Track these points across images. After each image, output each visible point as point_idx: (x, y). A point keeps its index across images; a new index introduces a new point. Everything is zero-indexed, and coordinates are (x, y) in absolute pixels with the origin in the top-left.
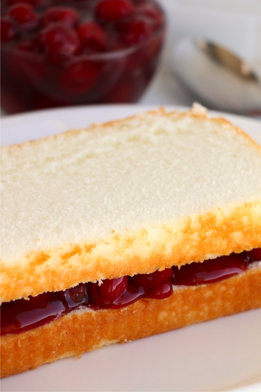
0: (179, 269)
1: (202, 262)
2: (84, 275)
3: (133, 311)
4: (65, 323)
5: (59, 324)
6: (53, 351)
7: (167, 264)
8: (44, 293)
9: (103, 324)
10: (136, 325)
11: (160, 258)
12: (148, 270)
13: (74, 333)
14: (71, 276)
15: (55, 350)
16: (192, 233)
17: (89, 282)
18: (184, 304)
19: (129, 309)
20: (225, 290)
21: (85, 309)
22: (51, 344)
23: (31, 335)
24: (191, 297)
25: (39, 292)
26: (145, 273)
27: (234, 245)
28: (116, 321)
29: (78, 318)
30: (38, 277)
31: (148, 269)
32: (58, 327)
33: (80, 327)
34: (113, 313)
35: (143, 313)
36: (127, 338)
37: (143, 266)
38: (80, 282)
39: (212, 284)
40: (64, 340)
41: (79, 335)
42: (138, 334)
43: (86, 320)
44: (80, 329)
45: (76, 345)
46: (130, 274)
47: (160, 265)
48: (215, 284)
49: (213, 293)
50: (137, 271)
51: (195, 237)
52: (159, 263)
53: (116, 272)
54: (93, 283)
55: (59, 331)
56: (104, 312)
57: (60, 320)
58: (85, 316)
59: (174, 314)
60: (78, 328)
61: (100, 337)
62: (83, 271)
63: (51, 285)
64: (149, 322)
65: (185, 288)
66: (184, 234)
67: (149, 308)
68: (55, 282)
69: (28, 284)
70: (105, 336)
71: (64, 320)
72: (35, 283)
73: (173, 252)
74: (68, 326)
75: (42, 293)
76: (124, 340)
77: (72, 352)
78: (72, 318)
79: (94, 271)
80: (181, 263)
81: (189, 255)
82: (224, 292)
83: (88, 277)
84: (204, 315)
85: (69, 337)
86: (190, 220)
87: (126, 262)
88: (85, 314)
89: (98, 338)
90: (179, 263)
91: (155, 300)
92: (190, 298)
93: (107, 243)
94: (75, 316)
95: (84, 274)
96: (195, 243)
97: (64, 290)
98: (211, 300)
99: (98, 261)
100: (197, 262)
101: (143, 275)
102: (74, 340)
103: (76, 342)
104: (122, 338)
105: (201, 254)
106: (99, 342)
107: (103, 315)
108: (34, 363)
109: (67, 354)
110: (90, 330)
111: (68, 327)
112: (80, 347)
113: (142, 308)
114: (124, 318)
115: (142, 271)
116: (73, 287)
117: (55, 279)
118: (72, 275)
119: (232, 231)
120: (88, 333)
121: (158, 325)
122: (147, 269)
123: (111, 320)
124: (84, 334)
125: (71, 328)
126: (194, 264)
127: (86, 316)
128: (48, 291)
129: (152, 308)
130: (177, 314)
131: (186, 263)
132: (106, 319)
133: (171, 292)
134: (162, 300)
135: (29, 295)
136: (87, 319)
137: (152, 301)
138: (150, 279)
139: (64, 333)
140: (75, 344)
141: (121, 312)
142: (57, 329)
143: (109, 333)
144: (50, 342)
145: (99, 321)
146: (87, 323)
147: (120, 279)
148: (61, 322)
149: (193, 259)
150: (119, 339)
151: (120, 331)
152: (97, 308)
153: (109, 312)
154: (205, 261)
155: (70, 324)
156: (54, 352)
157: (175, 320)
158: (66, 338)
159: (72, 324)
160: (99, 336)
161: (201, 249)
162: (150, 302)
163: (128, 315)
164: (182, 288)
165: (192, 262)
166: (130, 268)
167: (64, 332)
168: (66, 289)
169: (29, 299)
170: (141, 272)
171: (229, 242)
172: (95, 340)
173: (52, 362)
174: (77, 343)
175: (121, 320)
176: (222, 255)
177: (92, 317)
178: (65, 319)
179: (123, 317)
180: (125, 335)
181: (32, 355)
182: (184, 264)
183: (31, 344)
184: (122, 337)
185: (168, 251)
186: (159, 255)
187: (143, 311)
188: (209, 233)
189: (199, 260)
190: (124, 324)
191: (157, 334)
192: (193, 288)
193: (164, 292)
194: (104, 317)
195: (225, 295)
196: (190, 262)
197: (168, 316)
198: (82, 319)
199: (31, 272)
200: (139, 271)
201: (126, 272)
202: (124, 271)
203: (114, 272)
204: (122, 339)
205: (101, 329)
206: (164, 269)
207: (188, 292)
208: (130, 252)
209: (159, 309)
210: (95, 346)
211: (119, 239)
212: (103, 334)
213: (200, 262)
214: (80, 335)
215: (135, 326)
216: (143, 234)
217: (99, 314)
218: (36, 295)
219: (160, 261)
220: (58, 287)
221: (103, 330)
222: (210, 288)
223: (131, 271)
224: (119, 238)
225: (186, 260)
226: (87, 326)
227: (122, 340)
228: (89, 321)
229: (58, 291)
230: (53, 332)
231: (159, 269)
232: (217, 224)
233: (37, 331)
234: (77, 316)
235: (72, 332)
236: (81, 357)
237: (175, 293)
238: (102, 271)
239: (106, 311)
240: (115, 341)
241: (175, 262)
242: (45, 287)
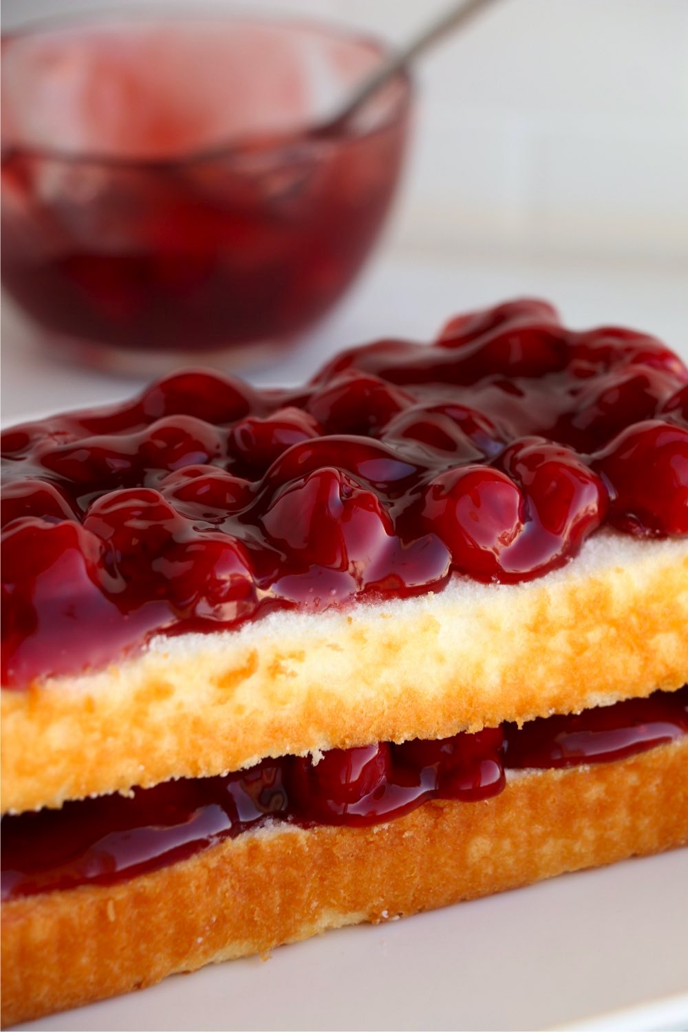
0: (520, 728)
1: (579, 713)
2: (276, 734)
3: (403, 832)
4: (228, 860)
5: (213, 862)
6: (198, 937)
7: (489, 716)
8: (172, 779)
9: (326, 866)
10: (410, 874)
11: (469, 697)
12: (440, 730)
13: (252, 889)
14: (241, 737)
15: (202, 934)
16: (551, 632)
17: (287, 755)
18: (534, 819)
19: (392, 826)
20: (638, 783)
21: (279, 826)
22: (193, 916)
23: (142, 890)
24: (552, 800)
25: (158, 776)
26: (432, 737)
27: (661, 669)
28: (360, 861)
29: (263, 846)
30: (157, 733)
31: (441, 725)
32: (209, 871)
33: (268, 873)
34: (353, 835)
35: (428, 840)
36: (387, 907)
37: (428, 717)
38: (266, 755)
39: (603, 765)
40: (227, 908)
41: (266, 893)
42: (415, 898)
43: (284, 853)
44: (267, 879)
45: (256, 921)
46: (393, 736)
47: (470, 718)
48: (611, 764)
49: (607, 792)
50: (412, 732)
51: (559, 643)
52: (467, 711)
53: (358, 729)
54: (299, 758)
55: (212, 883)
56: (331, 833)
57: (215, 850)
58: (281, 842)
59: (507, 844)
60: (261, 876)
61: (318, 903)
62: (272, 723)
63: (190, 758)
64: (445, 864)
65: (536, 775)
66: (532, 634)
67: (444, 825)
68: (200, 750)
69: (130, 752)
70: (333, 901)
71: (225, 853)
72: (148, 749)
73: (504, 682)
74: (238, 868)
75: (167, 779)
76: (380, 912)
77: (246, 943)
78: (246, 848)
79: (300, 724)
80: (524, 715)
81: (546, 694)
82: (635, 790)
83: (285, 740)
84: (583, 851)
85: (239, 899)
86: (545, 598)
87: (383, 703)
88: (280, 837)
89: (315, 904)
90: (520, 714)
92: (548, 802)
93: (335, 647)
94: (254, 842)
95: (276, 731)
96: (558, 661)
97: (224, 774)
98: (603, 809)
99: (311, 698)
100: (566, 713)
101: (426, 742)
102: (252, 906)
103: (256, 913)
104: (374, 907)
105: (576, 692)
106: (316, 917)
107: (326, 841)
108: (148, 968)
109: (235, 948)
110: (292, 883)
111: (236, 871)
112: (269, 928)
113: (426, 825)
114: (381, 851)
115: (424, 730)
116: (247, 767)
117: (201, 742)
118: (245, 733)
119: (654, 630)
120: (287, 890)
121: (467, 875)
122: (436, 725)
123: (348, 855)
124: (276, 892)
125: (243, 876)
126: (557, 717)
127: (284, 842)
128: (183, 775)
129: (451, 825)
130: (515, 845)
131: (537, 715)
132: (334, 852)
133: (501, 782)
134: (477, 805)
135: (133, 782)
136: (286, 849)
137: (451, 807)
138: (446, 748)
139: (225, 887)
140: (256, 919)
141: (373, 835)
142: (209, 877)
143: (342, 891)
144: (190, 911)
145: (316, 856)
146: (285, 862)
147: (366, 749)
148: (219, 857)
149: (555, 706)
150: (367, 909)
151: (371, 888)
152: (310, 824)
153: (343, 835)
154: (586, 712)
155: (242, 863)
156: (200, 940)
157: (510, 861)
158: (231, 903)
159: (246, 866)
160: (316, 899)
161: (576, 677)
162: (446, 810)
163: (392, 845)
164: (529, 773)
165: (552, 712)
166: (395, 720)
167: (225, 885)
168: (228, 770)
169: (132, 794)
170: (422, 732)
171: (646, 659)
172: (305, 912)
173: (197, 970)
174: (259, 916)
175: (372, 858)
176: (630, 696)
177: (298, 845)
178: (229, 850)
179: (378, 848)
180: (382, 900)
181: (143, 947)
182: (531, 717)
183: (140, 916)
184: (376, 903)
185: (491, 681)
186: (467, 690)
187: (430, 835)
188: (594, 636)
189: (571, 709)
190: (379, 869)
191: (464, 900)
192: (557, 774)
193: (484, 783)
194: (328, 847)
195: (637, 799)
196: (547, 711)
197: (492, 851)
198: (272, 851)
199: (138, 718)
200: (415, 732)
201: (382, 733)
202: (379, 727)
203: (353, 728)
204: (375, 911)
205: (322, 879)
206: (481, 729)
207: (544, 786)
208: (391, 678)
209: (470, 828)
210: (305, 929)
211: (365, 641)
212: (326, 896)
213: (574, 713)
214: (268, 894)
215: (408, 876)
216: (425, 630)
217: (316, 838)
218: (152, 785)
219: (471, 707)
220: (209, 765)
221: (326, 883)
222: (600, 777)
223: (397, 728)
224: (366, 636)
225: (537, 706)
226: (286, 869)
227: (374, 914)
228: (290, 858)
229: (208, 775)
230: (197, 884)
231: (470, 727)
232: (616, 611)
233: (158, 879)
234: (259, 843)
235: (246, 887)
236: (271, 957)
237: (511, 785)
238: (319, 723)
239: (331, 831)
240: (356, 917)
241: (509, 712)
242: (174, 761)
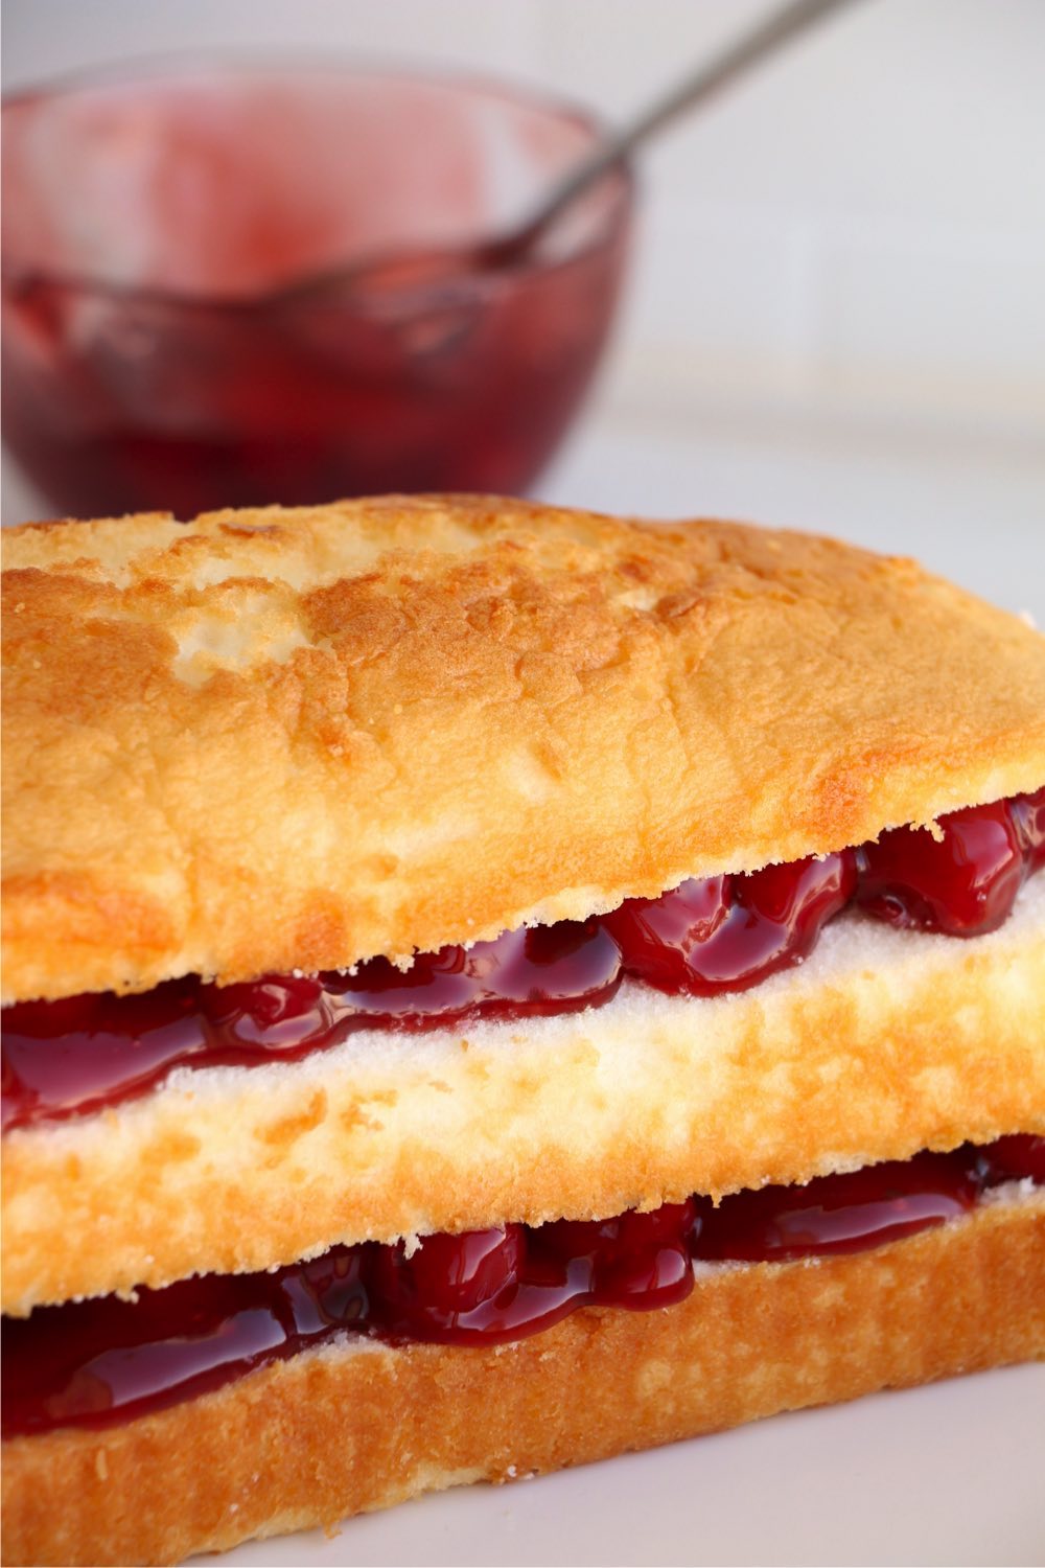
0: (716, 1205)
1: (805, 1183)
2: (352, 1211)
3: (539, 1354)
4: (278, 1392)
5: (256, 1395)
6: (231, 1503)
7: (671, 1187)
8: (196, 1276)
9: (424, 1402)
10: (550, 1413)
11: (641, 1160)
12: (598, 1207)
13: (312, 1435)
14: (299, 1214)
15: (238, 1499)
16: (764, 1065)
17: (369, 1243)
18: (736, 1335)
19: (524, 1345)
20: (893, 1284)
21: (357, 1342)
22: (225, 1473)
23: (148, 1435)
24: (763, 1307)
25: (174, 1272)
26: (585, 1218)
27: (929, 1120)
28: (476, 1393)
29: (331, 1372)
30: (173, 1209)
31: (598, 1201)
32: (250, 1408)
33: (338, 1411)
34: (465, 1358)
35: (578, 1365)
36: (515, 1461)
37: (579, 1188)
38: (336, 1241)
39: (841, 1258)
40: (275, 1461)
41: (334, 1441)
42: (558, 1449)
43: (362, 1382)
44: (336, 1419)
45: (319, 1481)
46: (527, 1216)
47: (643, 1190)
48: (853, 1256)
49: (847, 1296)
50: (556, 1209)
51: (777, 1081)
52: (638, 1180)
53: (474, 1205)
54: (385, 1246)
55: (254, 1424)
56: (431, 1354)
57: (260, 1378)
58: (358, 1366)
59: (695, 1371)
60: (327, 1415)
61: (412, 1455)
62: (346, 1195)
63: (223, 1246)
64: (603, 1400)
65: (741, 1271)
66: (736, 1068)
67: (602, 1343)
68: (239, 1233)
69: (132, 1236)
70: (434, 1452)
71: (273, 1381)
72: (160, 1233)
73: (694, 1137)
74: (292, 1404)
75: (188, 1275)
76: (505, 1468)
77: (303, 1512)
78: (305, 1374)
79: (389, 1198)
80: (723, 1186)
81: (756, 1155)
82: (889, 1293)
83: (365, 1219)
84: (810, 1380)
85: (293, 1449)
86: (757, 1014)
87: (513, 1167)
88: (356, 1359)
89: (407, 1456)
90: (717, 1184)
91: (625, 1312)
92: (759, 1310)
93: (440, 1086)
94: (318, 1366)
95: (352, 1207)
96: (776, 1107)
97: (274, 1270)
98: (840, 1320)
99: (404, 1159)
100: (787, 1183)
101: (576, 1224)
102: (312, 1460)
103: (318, 1469)
104: (495, 1461)
105: (802, 1153)
106: (408, 1475)
107: (425, 1365)
108: (156, 1547)
109: (287, 1519)
110: (373, 1426)
111: (290, 1407)
112: (337, 1491)
113: (575, 1343)
114: (507, 1380)
115: (574, 1207)
116: (308, 1259)
117: (238, 1222)
118: (305, 1209)
119: (919, 1063)
120: (365, 1436)
121: (636, 1415)
122: (592, 1200)
123: (457, 1386)
124: (350, 1439)
125: (300, 1415)
126: (772, 1190)
127: (362, 1366)
128: (211, 1270)
129: (612, 1344)
130: (708, 1372)
131: (743, 1186)
132: (437, 1381)
133: (688, 1282)
134: (652, 1315)
135: (136, 1280)
136: (364, 1377)
137: (613, 1317)
138: (607, 1232)
139: (273, 1431)
140: (318, 1478)
141: (494, 1357)
142: (249, 1416)
143: (448, 1438)
144: (220, 1466)
145: (409, 1388)
146: (363, 1395)
147: (485, 1234)
148: (265, 1388)
149: (770, 1173)
150: (486, 1463)
151: (491, 1433)
152: (401, 1341)
153: (449, 1357)
154: (817, 1181)
155: (298, 1397)
156: (234, 1508)
157: (700, 1395)
158: (282, 1454)
159: (304, 1399)
160: (408, 1452)
161: (802, 1130)
162: (606, 1321)
163: (523, 1371)
164: (730, 1268)
165: (765, 1181)
166: (530, 1191)
167: (274, 1427)
168: (279, 1263)
169: (135, 1297)
170: (571, 1210)
171: (908, 1105)
172: (393, 1467)
173: (227, 1551)
174: (322, 1474)
175: (492, 1390)
176: (883, 1159)
177: (383, 1371)
178: (279, 1377)
179: (502, 1377)
180: (508, 1451)
181: (149, 1517)
182: (734, 1189)
183: (146, 1473)
184: (498, 1455)
185: (675, 1136)
186: (639, 1149)
187: (580, 1357)
188: (830, 1071)
189: (794, 1177)
190: (504, 1407)
191: (631, 1450)
192: (771, 1271)
193: (663, 1283)
194: (427, 1374)
195: (892, 1306)
196: (759, 1180)
197: (674, 1381)
198: (345, 1379)
199: (146, 1187)
200: (560, 1210)
201: (511, 1210)
202: (505, 1203)
203: (468, 1204)
204: (497, 1467)
205: (418, 1421)
206: (658, 1206)
207: (752, 1287)
208: (525, 1131)
209: (641, 1348)
210: (392, 1491)
211: (486, 1077)
212: (423, 1445)
213: (798, 1183)
214: (337, 1441)
215: (547, 1416)
216: (577, 1060)
217: (410, 1362)
218: (165, 1284)
219: (645, 1173)
220: (250, 1256)
221: (424, 1426)
222: (837, 1275)
223: (533, 1204)
224: (488, 1069)
225: (744, 1173)
226: (365, 1406)
227: (496, 1471)
228: (370, 1390)
229: (248, 1271)
230: (230, 1427)
231: (642, 1203)
232: (863, 1035)
233: (172, 1419)
234: (325, 1368)
235: (304, 1431)
236: (341, 1533)
237: (702, 1287)
238: (417, 1197)
239: (432, 1351)
240: (470, 1474)
241: (701, 1182)
242: (198, 1250)
